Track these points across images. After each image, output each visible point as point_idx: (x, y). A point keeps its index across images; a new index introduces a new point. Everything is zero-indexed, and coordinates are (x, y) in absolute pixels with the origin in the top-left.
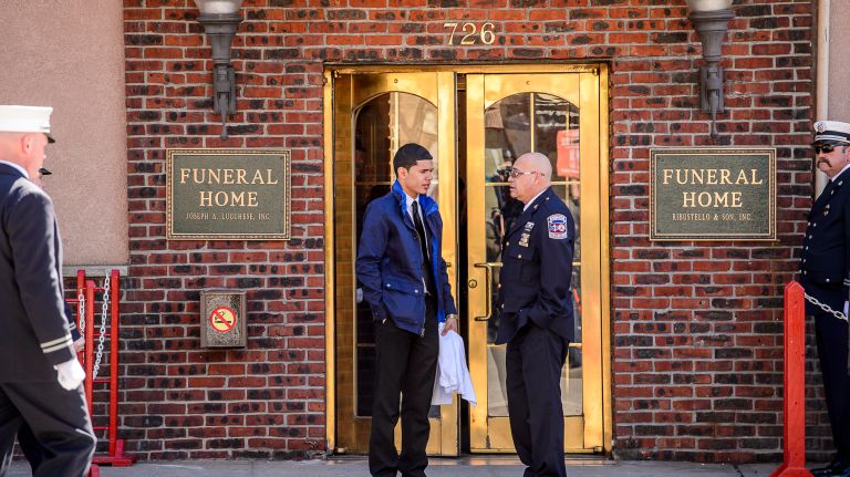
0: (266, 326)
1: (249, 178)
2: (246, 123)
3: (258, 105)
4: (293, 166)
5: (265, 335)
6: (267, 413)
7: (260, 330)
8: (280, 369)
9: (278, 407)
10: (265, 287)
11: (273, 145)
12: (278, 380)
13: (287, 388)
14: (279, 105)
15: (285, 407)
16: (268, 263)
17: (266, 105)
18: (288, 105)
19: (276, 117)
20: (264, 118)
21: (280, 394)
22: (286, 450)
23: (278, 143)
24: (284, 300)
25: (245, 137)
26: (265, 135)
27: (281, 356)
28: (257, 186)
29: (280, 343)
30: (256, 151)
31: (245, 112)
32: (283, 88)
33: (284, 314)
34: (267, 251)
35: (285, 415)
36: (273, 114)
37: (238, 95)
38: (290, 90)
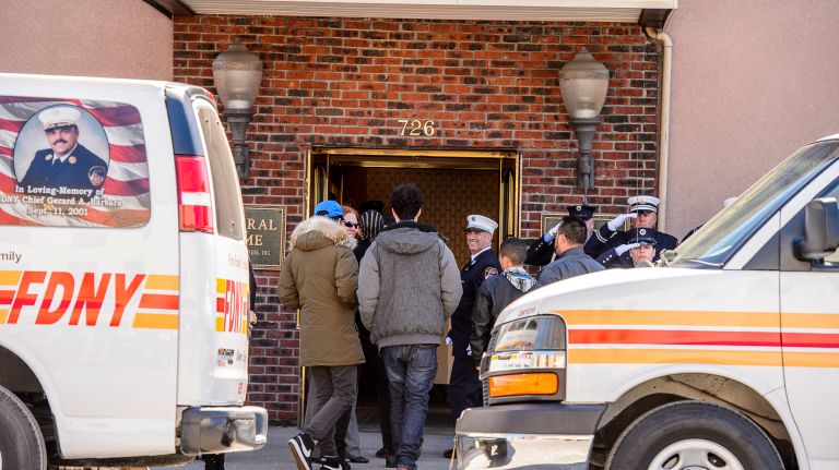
0: (265, 331)
1: (256, 225)
2: (256, 187)
3: (265, 174)
4: (288, 217)
5: (264, 337)
6: (264, 392)
7: (261, 333)
8: (274, 361)
9: (272, 388)
10: (266, 303)
11: (274, 203)
12: (273, 370)
13: (279, 375)
14: (280, 174)
15: (277, 389)
16: (268, 286)
17: (270, 174)
18: (286, 174)
19: (277, 183)
20: (269, 183)
21: (274, 379)
22: (277, 419)
23: (278, 201)
24: (279, 313)
25: (255, 196)
26: (269, 195)
27: (275, 352)
28: (262, 231)
29: (275, 344)
30: (262, 207)
31: (256, 178)
32: (283, 163)
33: (279, 322)
34: (268, 278)
35: (277, 394)
36: (275, 181)
37: (250, 165)
38: (288, 164)
